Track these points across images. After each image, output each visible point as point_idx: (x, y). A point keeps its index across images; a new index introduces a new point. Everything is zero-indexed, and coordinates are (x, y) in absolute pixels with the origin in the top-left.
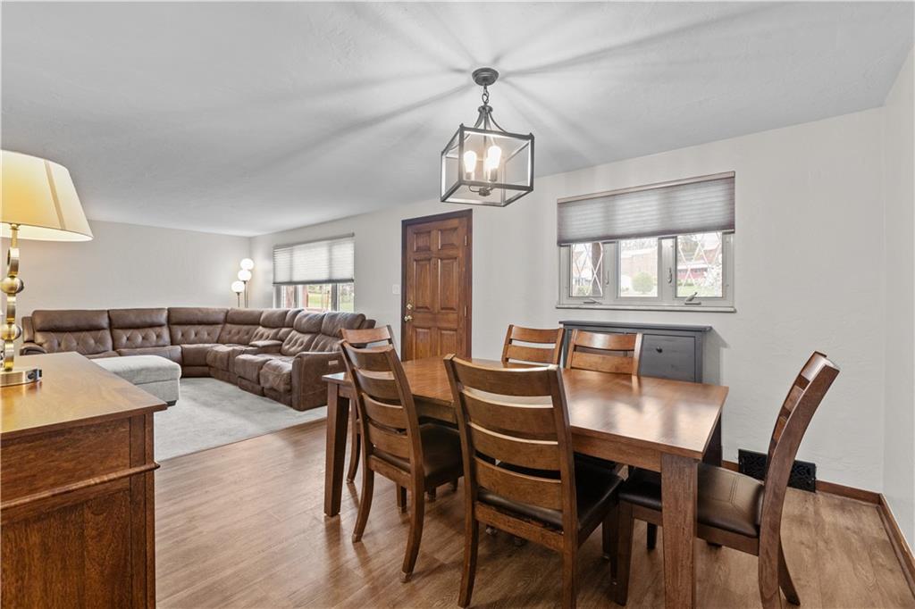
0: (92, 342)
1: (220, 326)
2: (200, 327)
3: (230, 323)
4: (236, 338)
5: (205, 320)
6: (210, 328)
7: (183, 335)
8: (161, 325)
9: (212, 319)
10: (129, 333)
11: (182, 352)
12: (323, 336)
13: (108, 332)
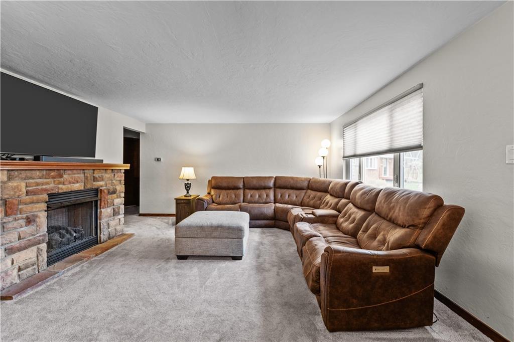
0: (234, 196)
1: (304, 191)
2: (291, 191)
3: (310, 189)
4: (312, 202)
5: (295, 186)
6: (298, 192)
7: (281, 196)
8: (270, 188)
9: (299, 185)
10: (252, 192)
11: (274, 209)
12: (376, 217)
13: (242, 191)
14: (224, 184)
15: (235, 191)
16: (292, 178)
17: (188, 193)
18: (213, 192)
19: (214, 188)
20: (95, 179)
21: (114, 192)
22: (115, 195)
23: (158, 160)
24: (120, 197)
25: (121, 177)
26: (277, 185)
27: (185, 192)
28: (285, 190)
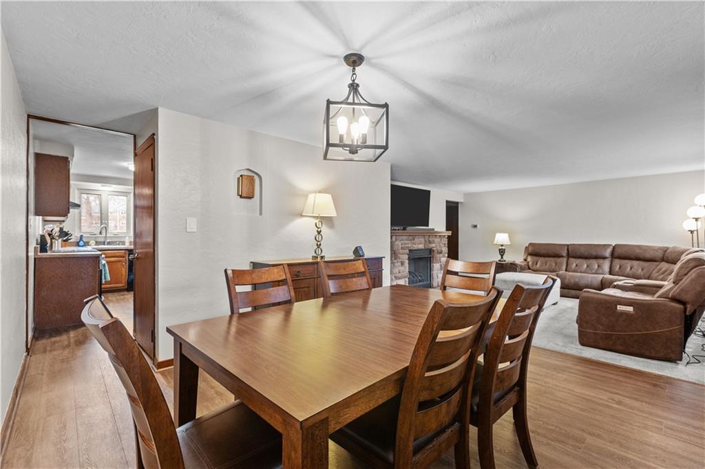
0: (554, 264)
1: (656, 263)
2: (636, 262)
5: (641, 256)
6: (646, 264)
7: (620, 268)
8: (605, 258)
9: (647, 256)
10: (579, 261)
13: (565, 260)
14: (543, 251)
15: (556, 259)
16: (639, 247)
17: (502, 258)
18: (529, 259)
19: (530, 254)
20: (430, 242)
21: (441, 253)
22: (441, 255)
23: (475, 226)
24: (445, 256)
25: (445, 241)
26: (616, 254)
27: (499, 257)
28: (626, 261)
